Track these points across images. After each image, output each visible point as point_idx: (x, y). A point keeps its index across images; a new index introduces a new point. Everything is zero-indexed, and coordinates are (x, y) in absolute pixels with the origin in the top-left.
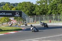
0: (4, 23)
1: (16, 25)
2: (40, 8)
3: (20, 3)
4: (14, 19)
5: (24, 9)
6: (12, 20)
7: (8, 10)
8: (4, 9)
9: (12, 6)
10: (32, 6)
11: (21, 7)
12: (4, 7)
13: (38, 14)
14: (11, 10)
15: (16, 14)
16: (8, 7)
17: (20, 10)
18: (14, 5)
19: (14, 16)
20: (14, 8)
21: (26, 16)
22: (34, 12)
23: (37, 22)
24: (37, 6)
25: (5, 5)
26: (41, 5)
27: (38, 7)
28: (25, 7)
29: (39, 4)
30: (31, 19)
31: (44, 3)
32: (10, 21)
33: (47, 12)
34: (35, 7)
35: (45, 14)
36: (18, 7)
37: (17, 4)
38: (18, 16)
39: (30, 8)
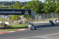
0: (14, 21)
1: (26, 22)
2: (48, 6)
3: (30, 2)
4: (24, 17)
5: (33, 7)
6: (21, 18)
7: (18, 8)
8: (14, 7)
9: (22, 4)
10: (41, 5)
11: (30, 5)
12: (14, 5)
13: (46, 12)
14: (21, 8)
15: (26, 12)
16: (18, 6)
17: (29, 8)
18: (23, 3)
19: (24, 14)
20: (23, 7)
21: (35, 14)
22: (42, 10)
23: (45, 20)
24: (45, 4)
25: (15, 4)
26: (49, 3)
27: (47, 5)
28: (34, 5)
29: (47, 2)
30: (40, 17)
31: (52, 2)
32: (20, 19)
33: (55, 10)
34: (43, 5)
35: (53, 11)
36: (27, 6)
37: (26, 2)
38: (28, 14)
39: (39, 6)
